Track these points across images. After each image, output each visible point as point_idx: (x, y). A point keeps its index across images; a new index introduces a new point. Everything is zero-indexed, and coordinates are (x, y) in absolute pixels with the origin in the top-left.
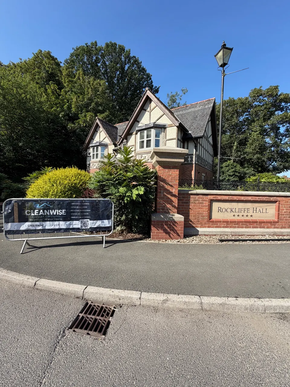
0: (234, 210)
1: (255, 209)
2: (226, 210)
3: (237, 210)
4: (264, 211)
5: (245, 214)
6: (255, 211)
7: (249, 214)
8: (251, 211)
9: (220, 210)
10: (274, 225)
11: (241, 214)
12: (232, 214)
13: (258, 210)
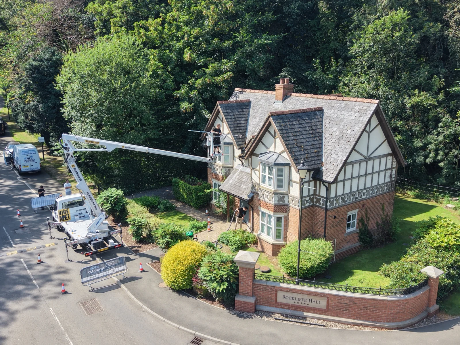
0: (294, 299)
1: (310, 300)
2: (289, 298)
3: (297, 299)
4: (318, 302)
5: (303, 302)
6: (310, 302)
7: (306, 303)
8: (308, 301)
9: (284, 297)
10: (325, 313)
11: (300, 302)
12: (293, 301)
13: (313, 301)
